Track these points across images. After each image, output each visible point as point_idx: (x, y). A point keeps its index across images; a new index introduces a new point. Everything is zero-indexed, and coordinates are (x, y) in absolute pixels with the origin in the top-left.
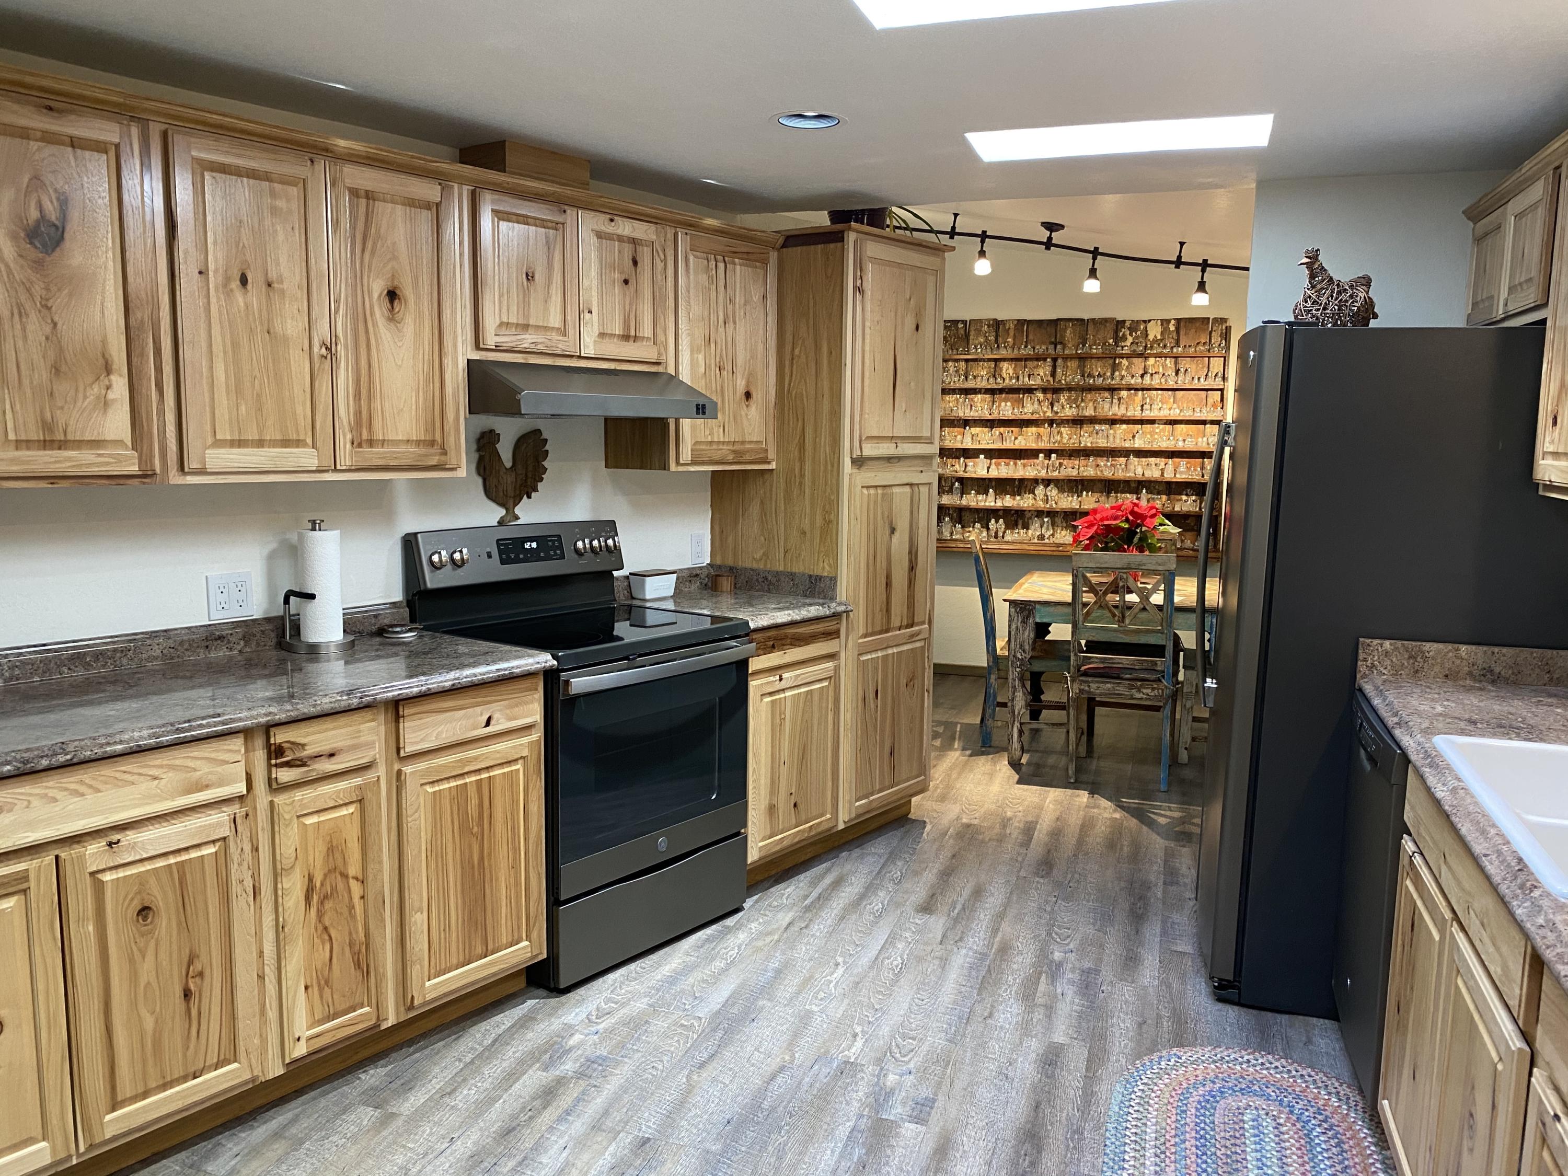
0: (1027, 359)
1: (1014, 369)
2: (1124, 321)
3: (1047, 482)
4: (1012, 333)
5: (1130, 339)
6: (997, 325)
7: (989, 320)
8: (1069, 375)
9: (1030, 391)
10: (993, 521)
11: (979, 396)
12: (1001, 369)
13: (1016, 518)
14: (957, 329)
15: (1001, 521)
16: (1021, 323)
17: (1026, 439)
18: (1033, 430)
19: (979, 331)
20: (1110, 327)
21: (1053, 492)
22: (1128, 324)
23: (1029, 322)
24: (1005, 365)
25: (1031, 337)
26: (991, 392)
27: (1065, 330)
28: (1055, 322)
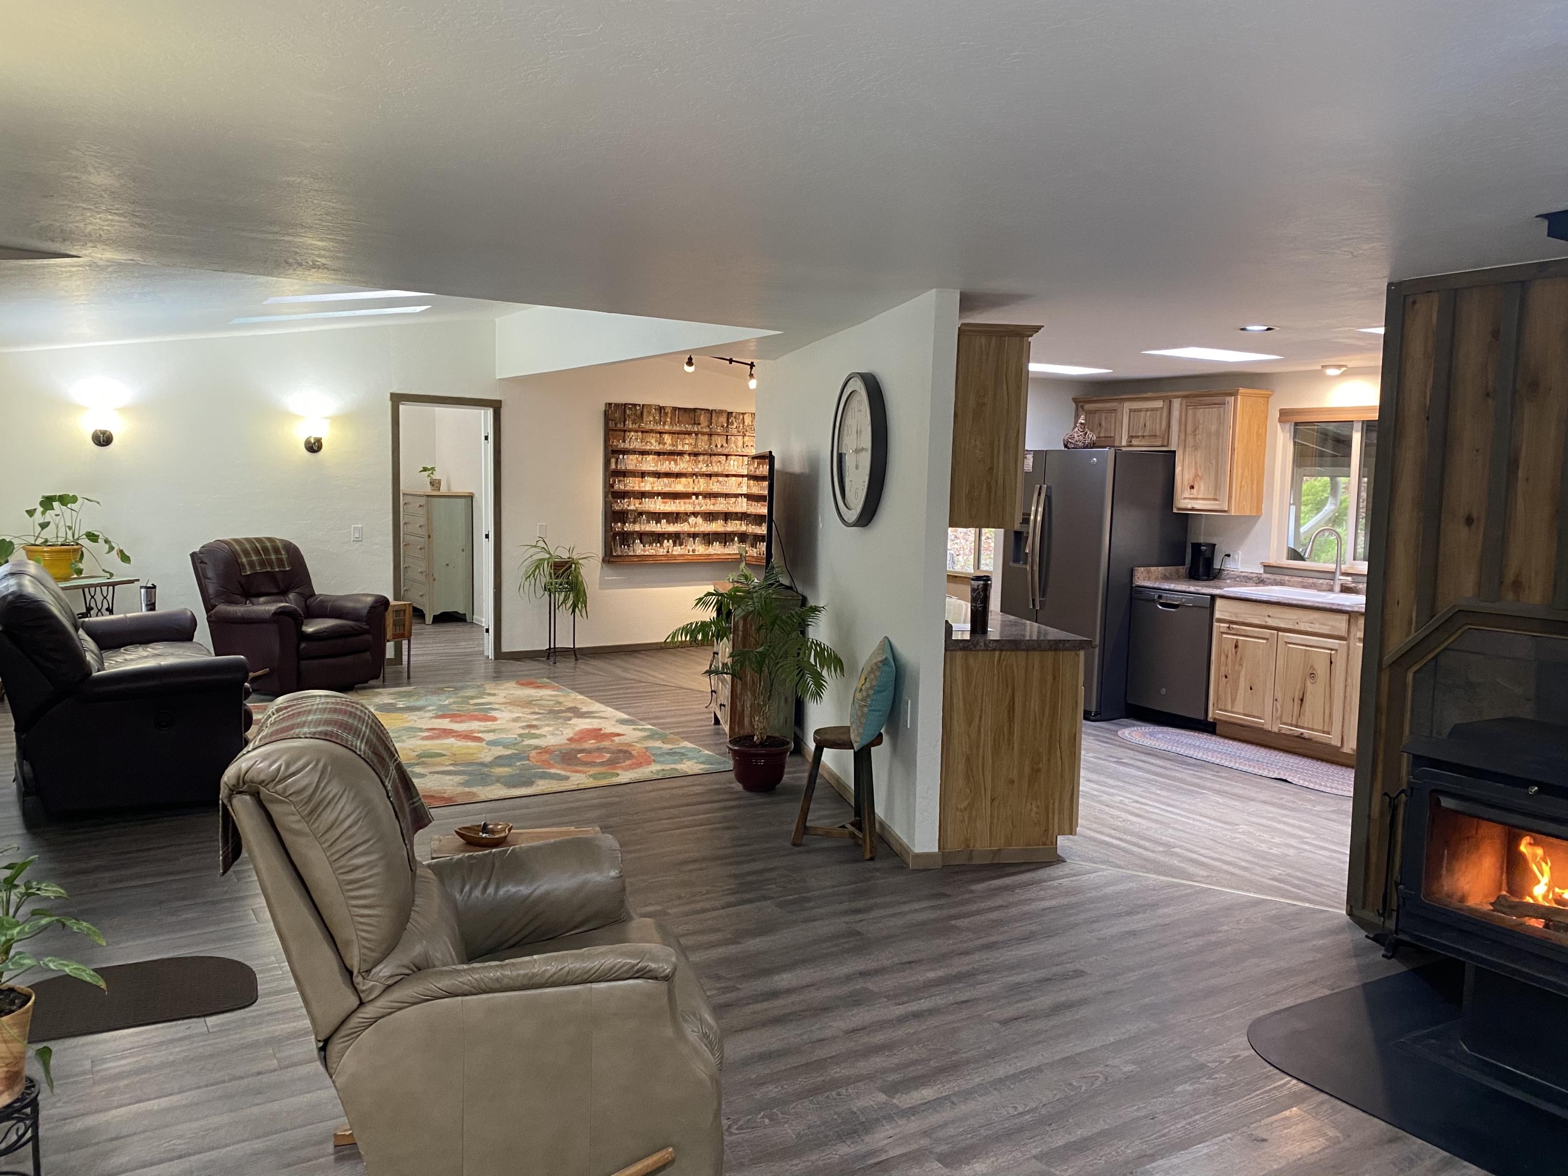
0: (678, 433)
1: (672, 439)
2: (732, 413)
3: (695, 514)
4: (669, 415)
5: (735, 424)
6: (661, 409)
7: (655, 405)
8: (703, 444)
9: (681, 454)
10: (666, 541)
11: (651, 456)
12: (664, 439)
13: (677, 538)
14: (636, 410)
15: (671, 541)
16: (675, 409)
17: (680, 486)
18: (683, 480)
19: (649, 413)
20: (725, 416)
21: (699, 520)
22: (734, 414)
23: (679, 409)
24: (666, 437)
25: (680, 419)
26: (658, 454)
27: (700, 416)
28: (695, 410)
